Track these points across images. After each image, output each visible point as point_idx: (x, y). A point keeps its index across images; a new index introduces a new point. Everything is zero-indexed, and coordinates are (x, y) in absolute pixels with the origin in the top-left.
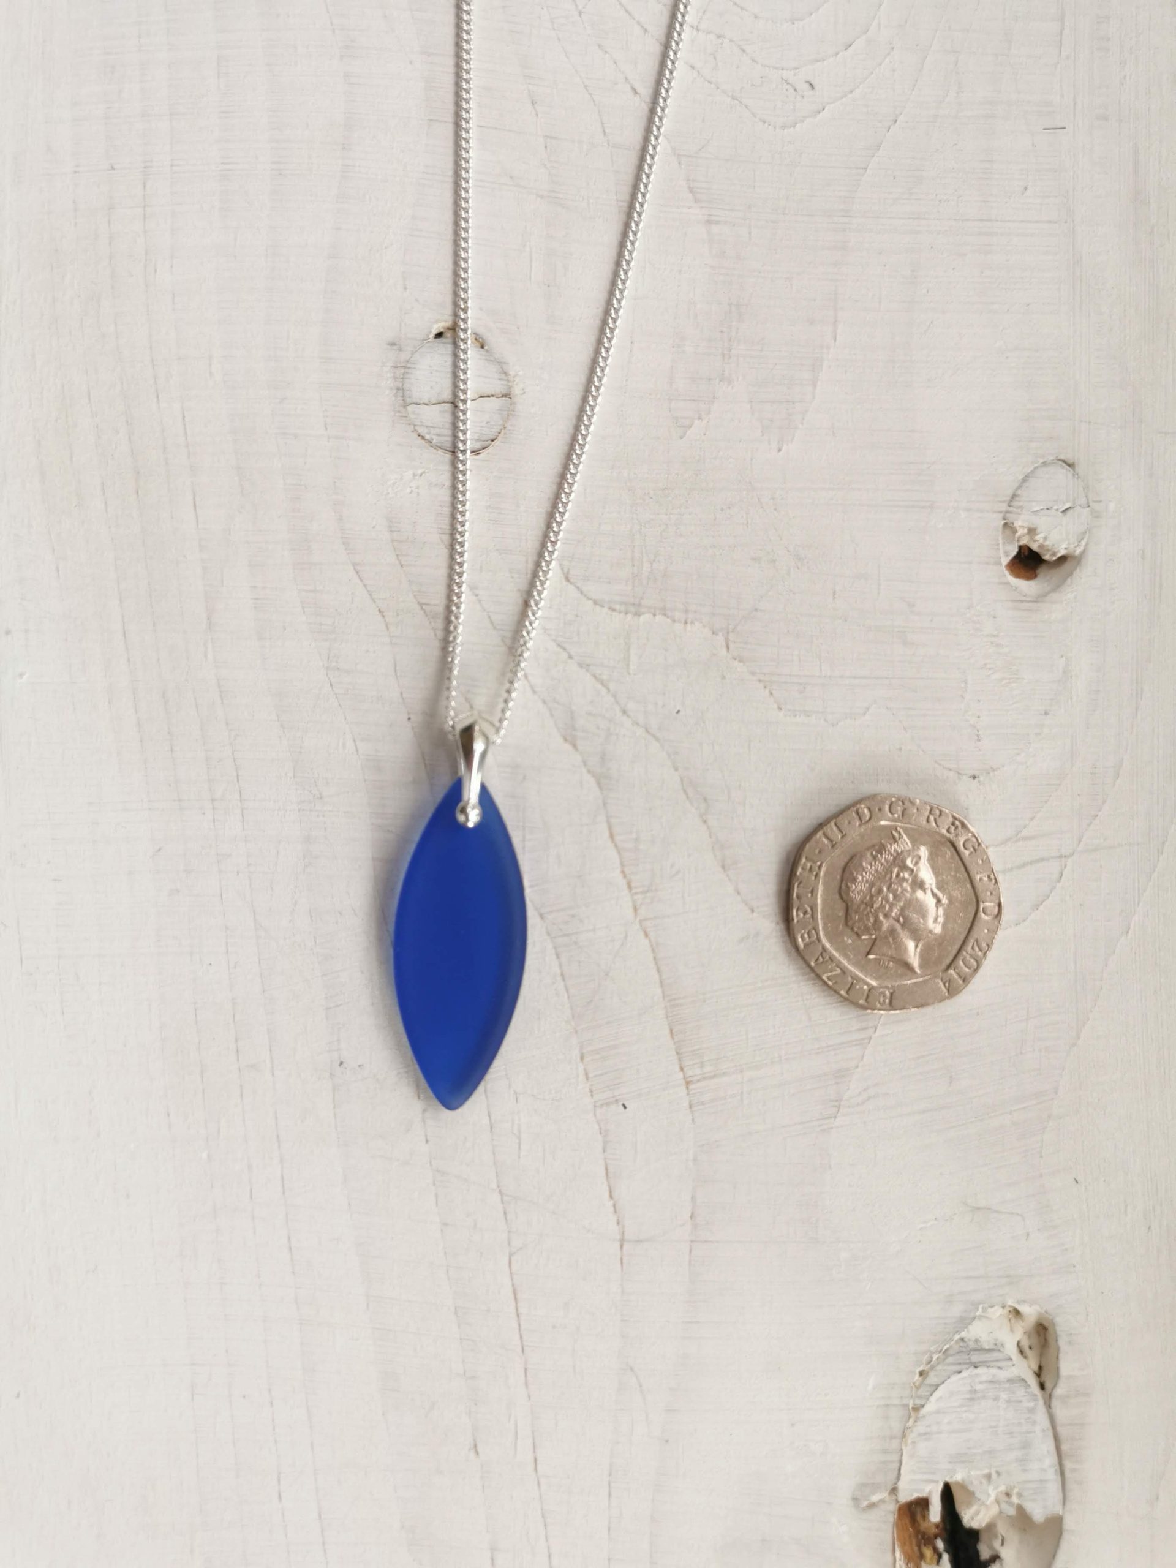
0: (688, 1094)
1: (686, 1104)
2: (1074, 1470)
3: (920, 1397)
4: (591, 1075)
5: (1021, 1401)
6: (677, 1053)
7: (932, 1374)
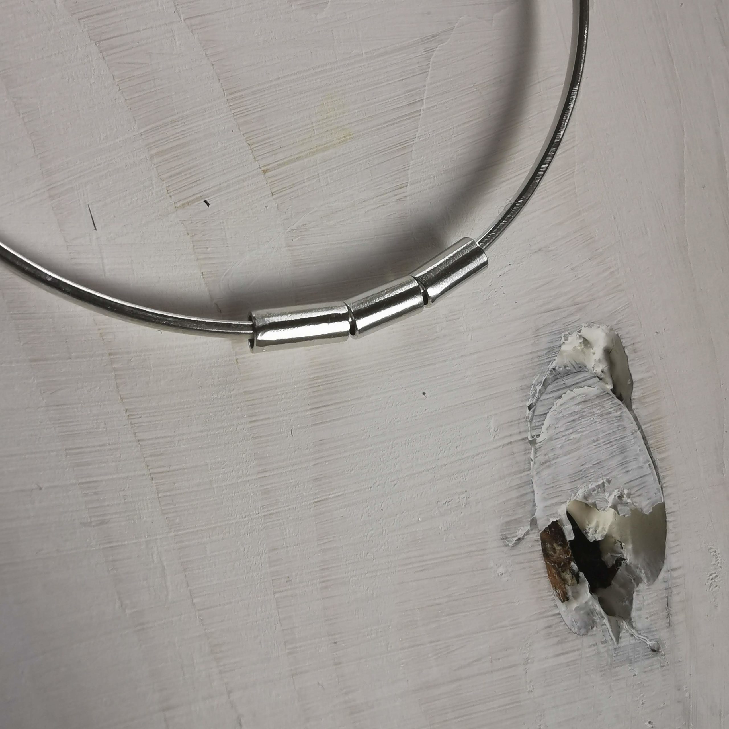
1: (268, 192)
2: (662, 460)
3: (534, 428)
4: (165, 176)
5: (610, 413)
7: (538, 404)
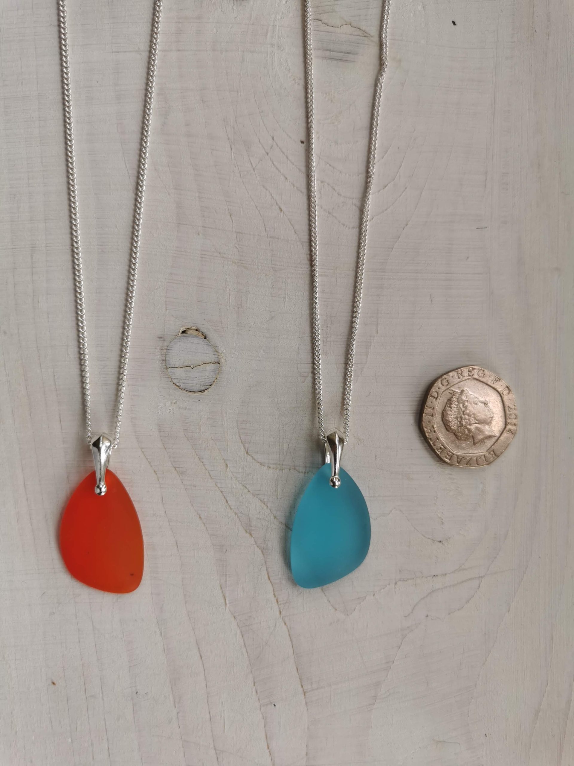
0: (305, 698)
6: (300, 679)
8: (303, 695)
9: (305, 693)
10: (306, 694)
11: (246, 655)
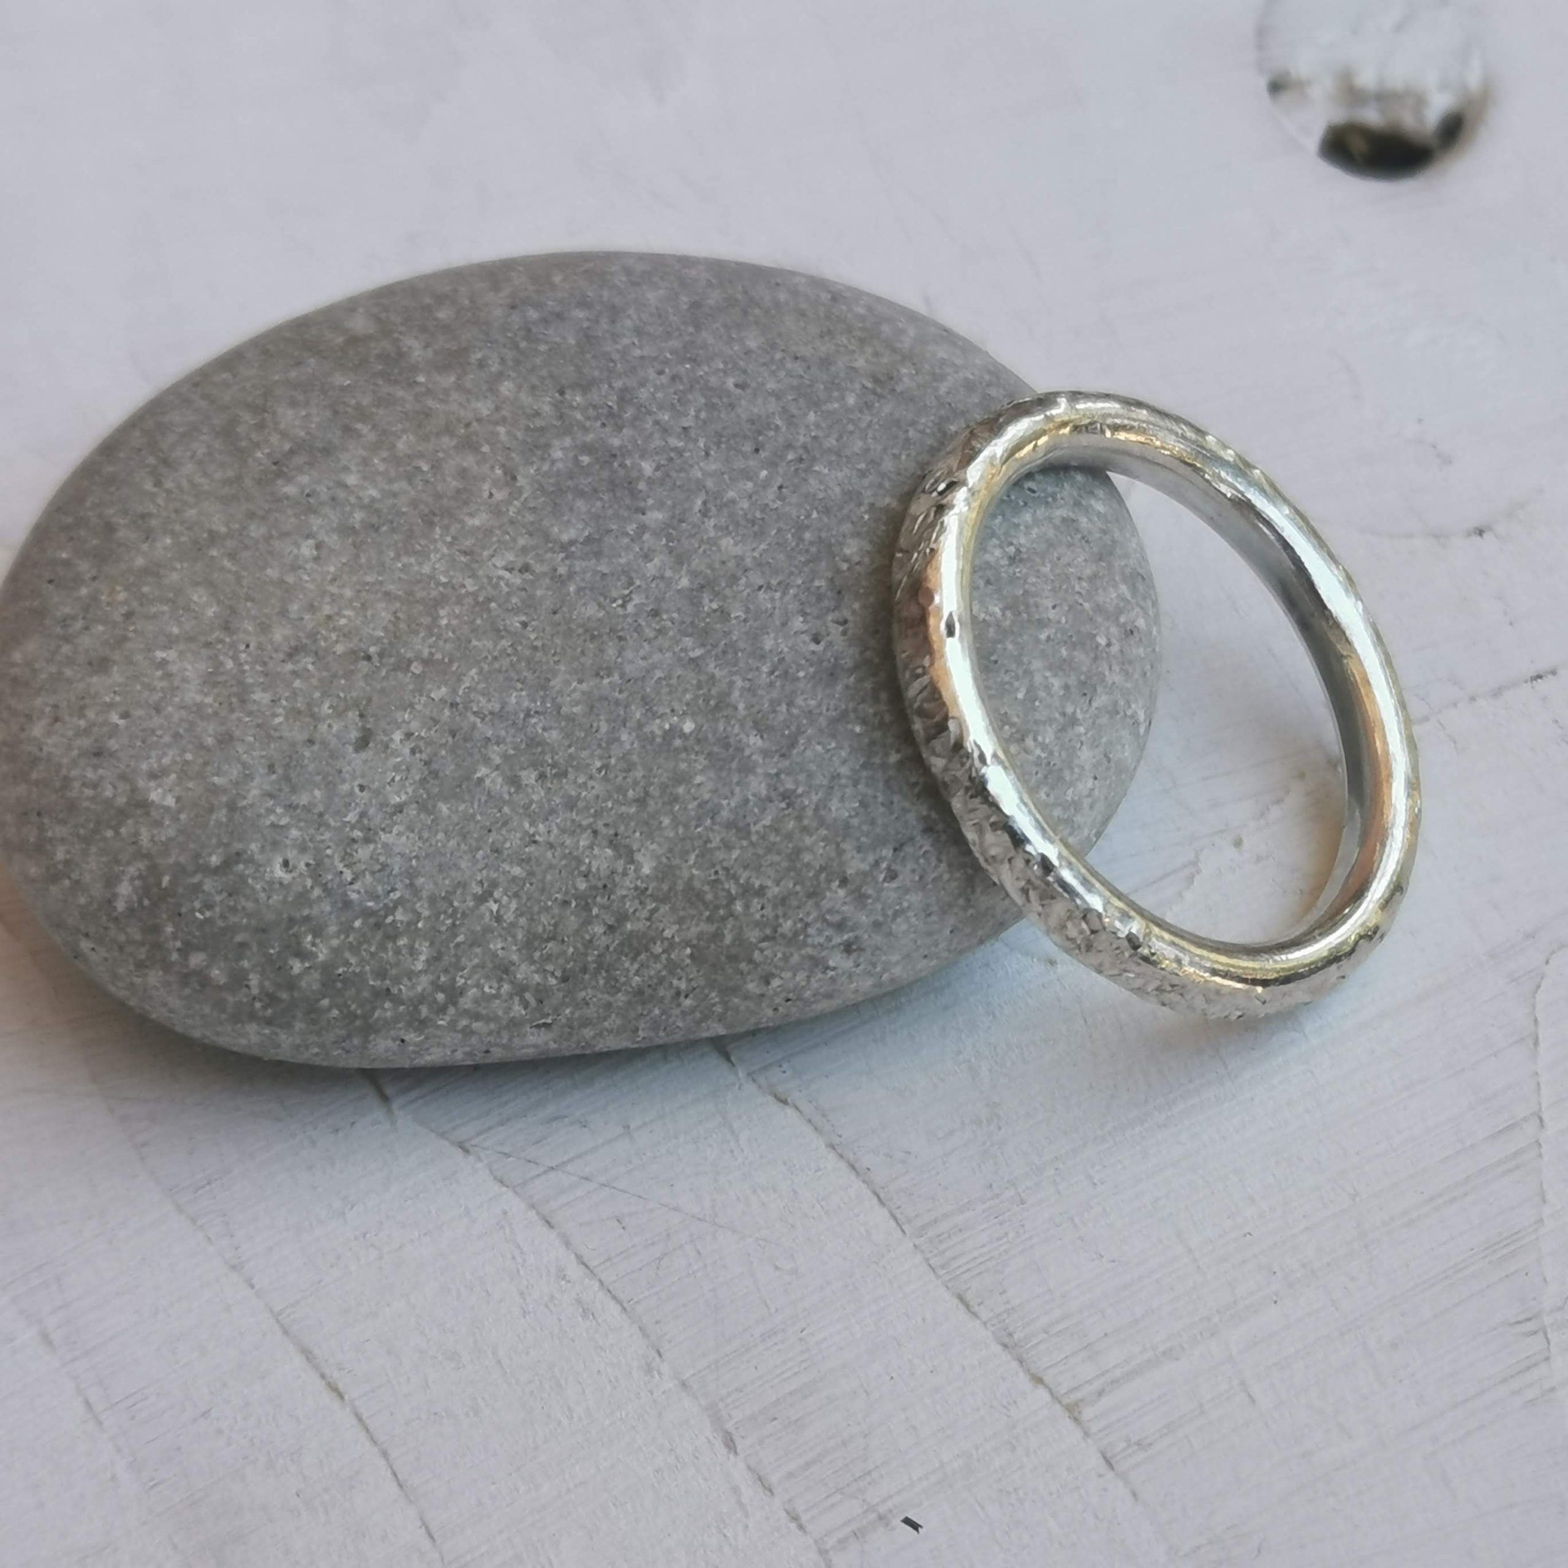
0: (1087, 1434)
1: (1095, 1461)
4: (774, 1479)
6: (1006, 1346)
8: (1070, 1424)
9: (1073, 1411)
10: (1088, 1413)
11: (614, 1309)
